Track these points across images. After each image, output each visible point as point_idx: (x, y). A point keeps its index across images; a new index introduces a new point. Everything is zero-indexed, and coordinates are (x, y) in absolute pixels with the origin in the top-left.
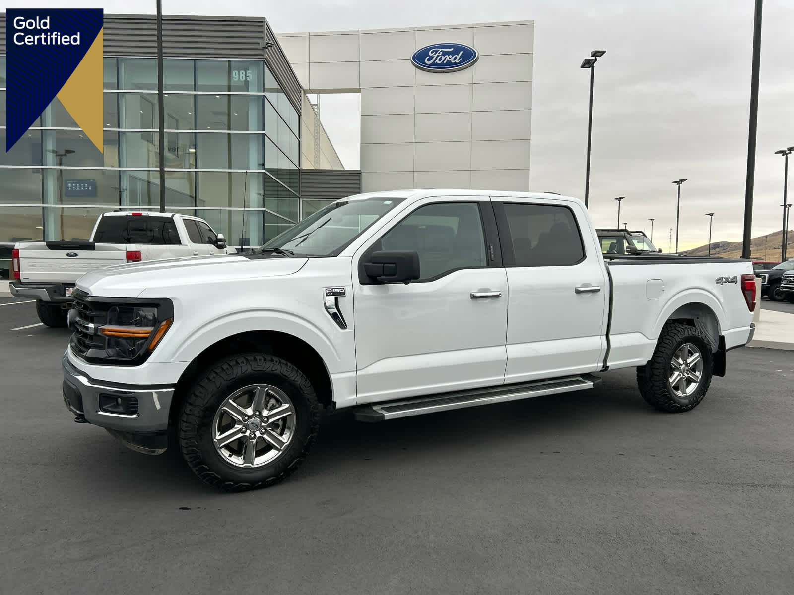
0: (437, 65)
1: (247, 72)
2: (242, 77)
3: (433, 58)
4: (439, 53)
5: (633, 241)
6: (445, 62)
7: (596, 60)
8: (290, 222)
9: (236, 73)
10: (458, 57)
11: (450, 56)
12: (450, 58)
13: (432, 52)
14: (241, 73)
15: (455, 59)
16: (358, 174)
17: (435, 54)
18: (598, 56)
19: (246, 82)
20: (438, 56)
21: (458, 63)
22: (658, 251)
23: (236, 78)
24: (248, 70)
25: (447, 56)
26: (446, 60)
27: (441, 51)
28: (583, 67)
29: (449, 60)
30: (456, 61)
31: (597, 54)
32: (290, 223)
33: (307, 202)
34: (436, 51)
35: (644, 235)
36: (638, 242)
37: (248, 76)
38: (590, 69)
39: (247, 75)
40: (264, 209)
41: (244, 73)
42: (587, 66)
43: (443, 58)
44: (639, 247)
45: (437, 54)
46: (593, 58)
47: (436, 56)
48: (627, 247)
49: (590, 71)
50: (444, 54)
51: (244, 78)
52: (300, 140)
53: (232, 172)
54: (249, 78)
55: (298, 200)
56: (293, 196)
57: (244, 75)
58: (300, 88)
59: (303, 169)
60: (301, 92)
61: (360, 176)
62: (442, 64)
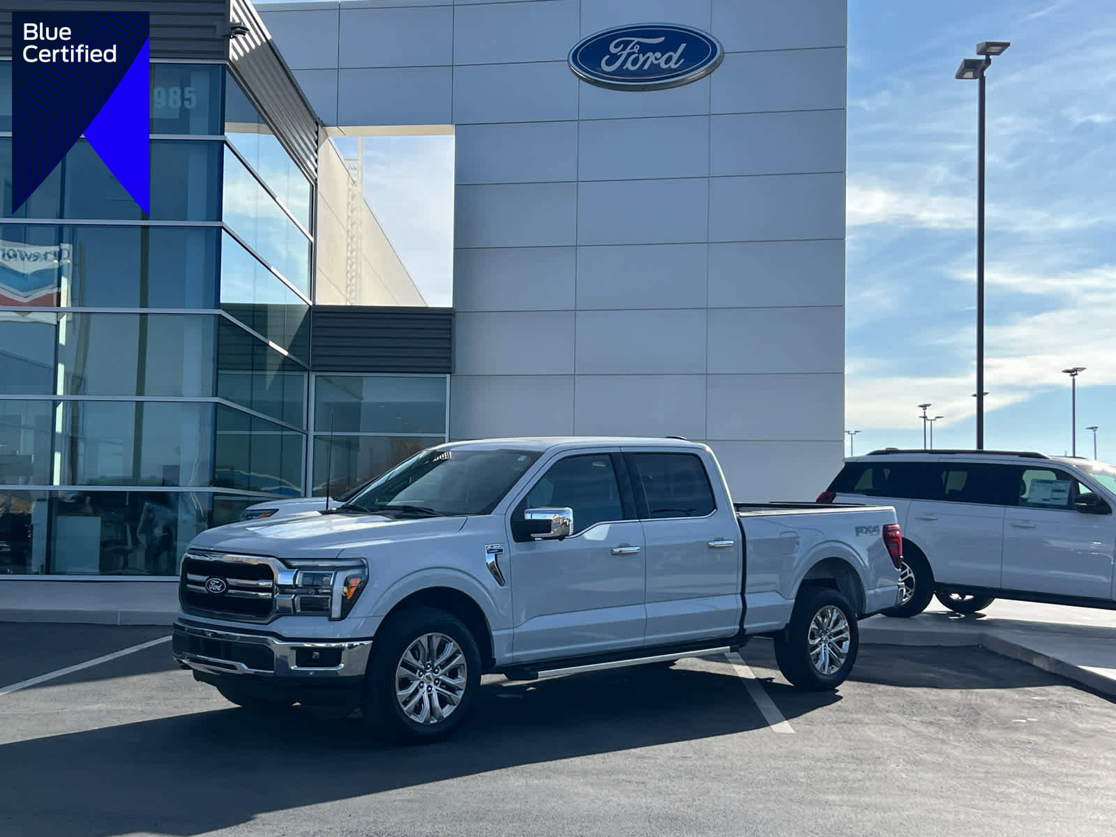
0: (628, 73)
1: (187, 90)
3: (619, 57)
4: (632, 48)
6: (647, 67)
7: (988, 62)
8: (283, 428)
9: (159, 92)
10: (676, 57)
11: (658, 55)
12: (656, 59)
13: (617, 46)
14: (171, 92)
15: (670, 58)
17: (624, 49)
18: (994, 54)
19: (184, 112)
20: (630, 54)
21: (676, 70)
23: (159, 103)
24: (189, 85)
25: (650, 54)
26: (649, 62)
27: (638, 43)
28: (960, 76)
29: (656, 62)
30: (673, 67)
31: (990, 49)
32: (282, 430)
33: (327, 381)
34: (627, 44)
37: (189, 99)
38: (978, 82)
39: (187, 96)
40: (217, 400)
41: (179, 91)
42: (970, 74)
43: (642, 59)
45: (628, 50)
46: (983, 57)
47: (625, 53)
49: (978, 86)
50: (645, 49)
51: (179, 104)
52: (312, 239)
53: (147, 314)
54: (190, 103)
55: (306, 375)
56: (291, 365)
57: (178, 97)
58: (317, 124)
59: (318, 306)
60: (317, 133)
61: (450, 320)
62: (640, 73)
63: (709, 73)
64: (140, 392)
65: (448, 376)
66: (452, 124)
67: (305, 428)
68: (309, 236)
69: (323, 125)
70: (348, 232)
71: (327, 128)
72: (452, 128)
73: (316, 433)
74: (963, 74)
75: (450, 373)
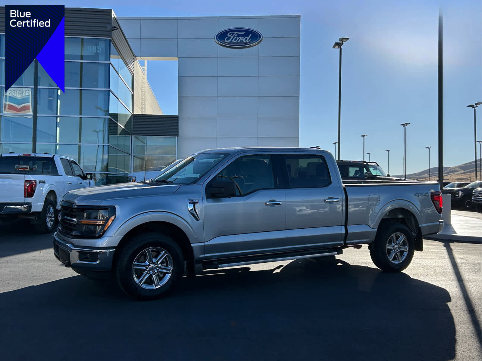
0: (233, 43)
1: (98, 47)
2: (94, 50)
3: (230, 38)
4: (235, 35)
5: (370, 169)
6: (239, 41)
7: (343, 43)
10: (248, 38)
11: (243, 38)
12: (242, 39)
13: (230, 34)
14: (93, 48)
15: (246, 39)
16: (177, 118)
17: (232, 35)
18: (344, 41)
19: (97, 54)
20: (234, 37)
22: (387, 176)
23: (89, 51)
24: (99, 45)
25: (240, 37)
26: (240, 40)
27: (236, 34)
28: (334, 47)
29: (242, 40)
30: (247, 41)
31: (343, 40)
32: (125, 154)
33: (137, 138)
34: (233, 34)
35: (377, 165)
36: (373, 170)
38: (339, 49)
39: (98, 49)
40: (108, 144)
41: (95, 47)
42: (337, 47)
43: (238, 39)
44: (374, 173)
45: (233, 36)
46: (341, 42)
47: (232, 37)
48: (366, 173)
49: (339, 50)
50: (239, 36)
51: (95, 51)
52: (133, 93)
53: (82, 117)
54: (99, 51)
55: (131, 136)
56: (127, 133)
57: (95, 49)
58: (134, 56)
59: (135, 114)
60: (134, 59)
61: (177, 119)
62: (237, 43)
63: (258, 43)
64: (80, 142)
65: (177, 137)
66: (177, 57)
67: (130, 153)
68: (132, 92)
69: (136, 57)
70: (142, 90)
71: (137, 57)
72: (177, 59)
73: (134, 155)
74: (335, 47)
75: (177, 136)
